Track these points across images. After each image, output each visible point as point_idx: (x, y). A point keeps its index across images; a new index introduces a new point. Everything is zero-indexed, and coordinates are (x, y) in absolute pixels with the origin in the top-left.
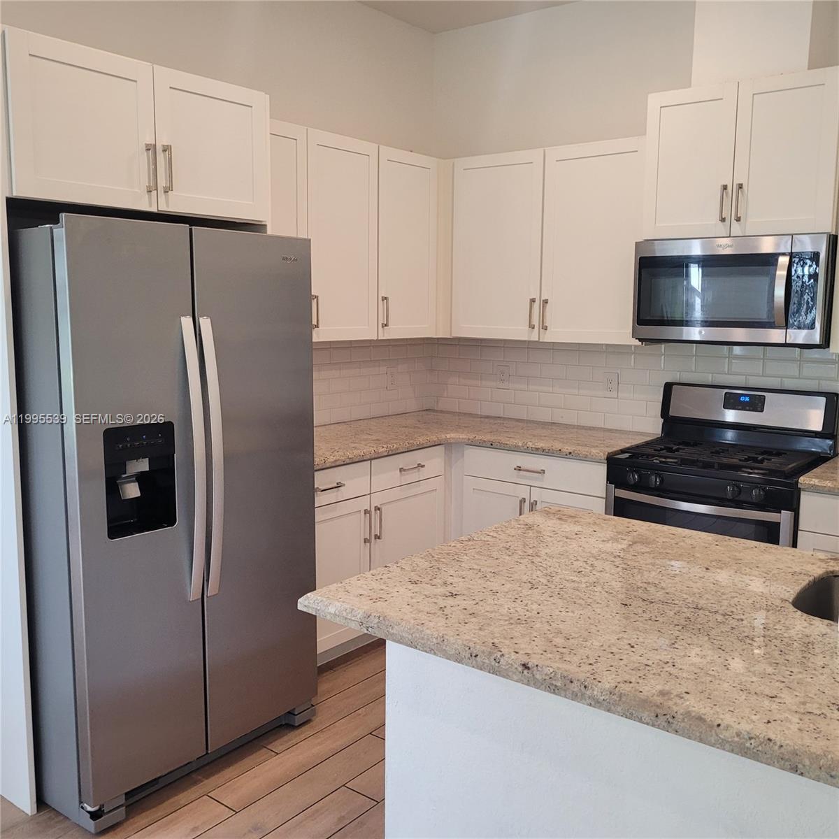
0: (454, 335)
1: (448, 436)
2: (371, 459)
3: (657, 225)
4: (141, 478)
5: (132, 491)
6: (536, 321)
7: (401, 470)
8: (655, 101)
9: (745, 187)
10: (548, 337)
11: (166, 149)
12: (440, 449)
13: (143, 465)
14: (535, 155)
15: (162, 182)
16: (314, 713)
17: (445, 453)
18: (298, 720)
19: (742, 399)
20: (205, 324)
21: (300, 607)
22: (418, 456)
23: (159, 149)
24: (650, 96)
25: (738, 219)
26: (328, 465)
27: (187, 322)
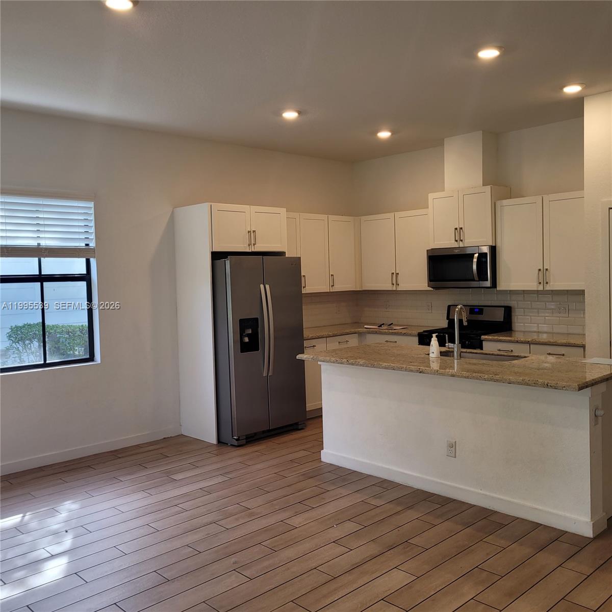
0: (364, 289)
1: (359, 330)
2: (326, 337)
3: (435, 243)
4: (248, 335)
5: (246, 340)
6: (394, 282)
7: (339, 342)
8: (431, 196)
9: (463, 229)
10: (399, 289)
11: (254, 231)
12: (357, 335)
13: (250, 331)
14: (391, 215)
15: (253, 242)
16: (306, 426)
17: (358, 337)
18: (300, 427)
19: (476, 310)
20: (267, 287)
21: (297, 358)
22: (346, 337)
23: (252, 231)
24: (429, 194)
25: (462, 241)
26: (309, 338)
27: (262, 286)
